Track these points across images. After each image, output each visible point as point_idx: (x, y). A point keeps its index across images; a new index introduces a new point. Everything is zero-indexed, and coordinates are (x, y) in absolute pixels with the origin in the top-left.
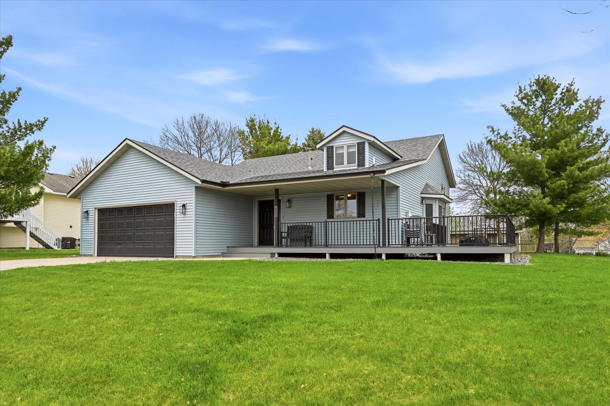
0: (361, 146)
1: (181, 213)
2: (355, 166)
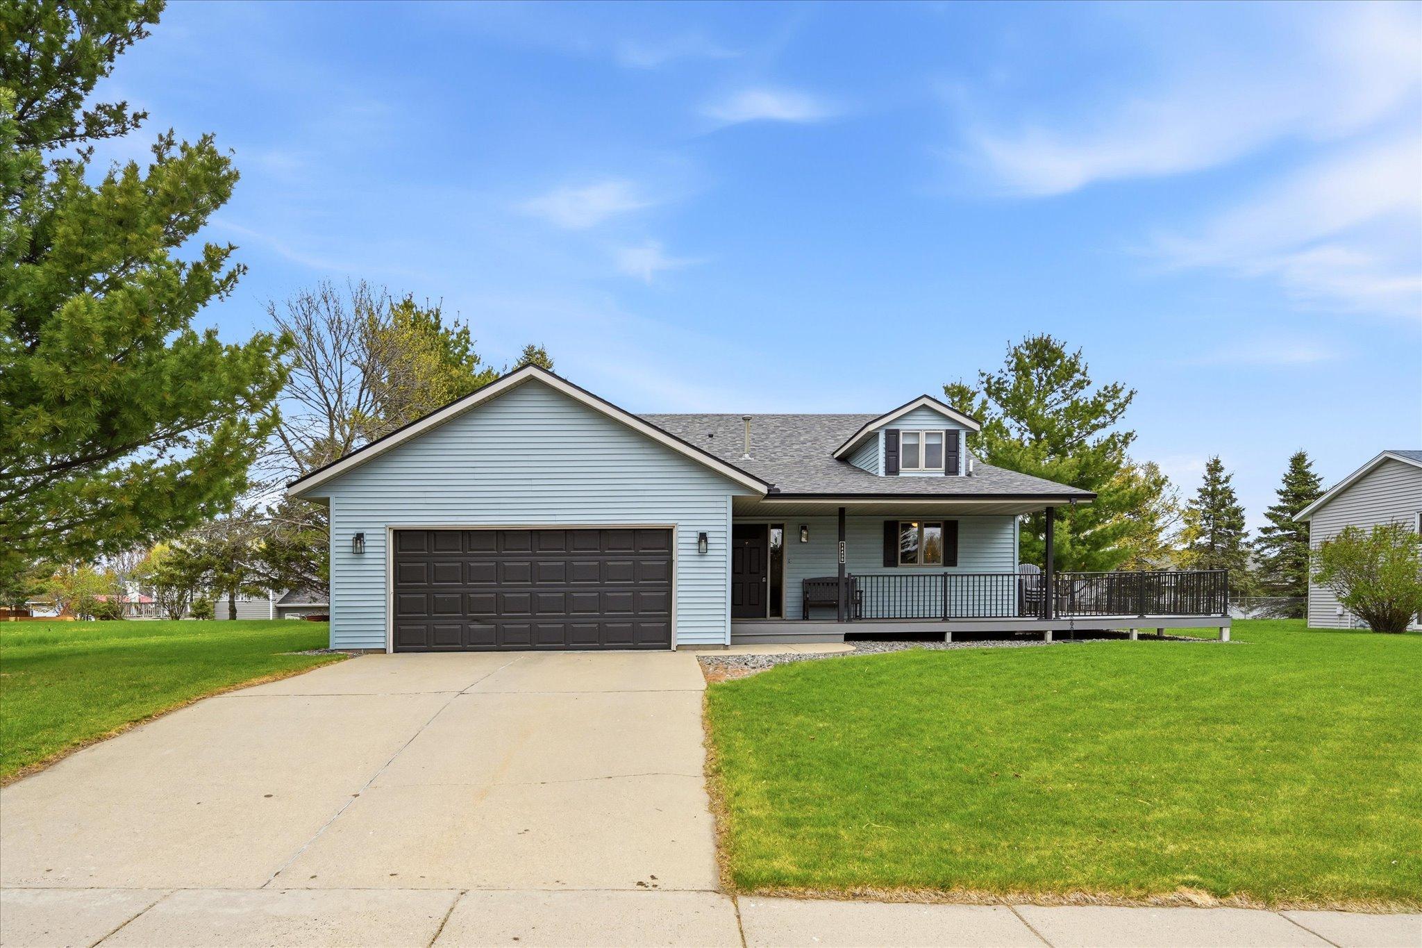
0: (952, 437)
1: (697, 553)
2: (939, 473)
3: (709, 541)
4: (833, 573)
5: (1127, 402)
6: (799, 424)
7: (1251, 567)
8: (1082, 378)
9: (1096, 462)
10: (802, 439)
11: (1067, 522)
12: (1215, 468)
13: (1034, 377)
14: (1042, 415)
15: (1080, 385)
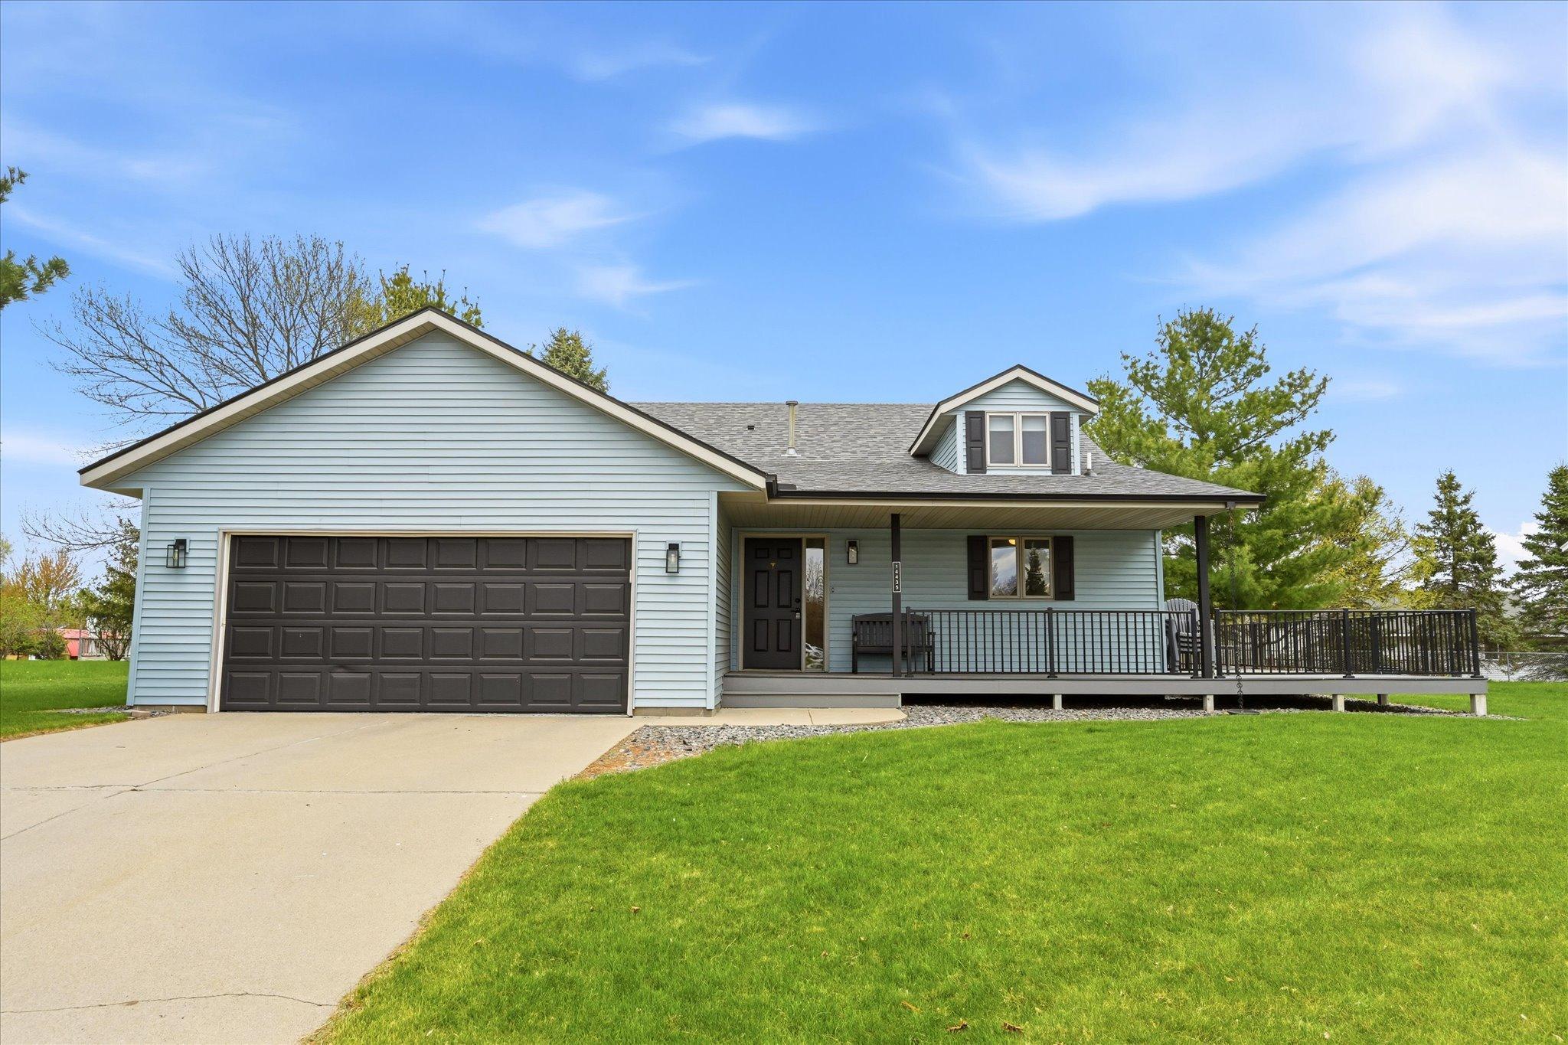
0: (1060, 422)
1: (663, 572)
2: (1044, 470)
3: (684, 555)
4: (887, 608)
5: (1319, 392)
6: (873, 414)
7: (1510, 612)
8: (1258, 362)
9: (1282, 469)
10: (872, 432)
11: (1247, 547)
12: (1448, 485)
13: (1193, 362)
14: (1207, 410)
15: (1256, 372)
